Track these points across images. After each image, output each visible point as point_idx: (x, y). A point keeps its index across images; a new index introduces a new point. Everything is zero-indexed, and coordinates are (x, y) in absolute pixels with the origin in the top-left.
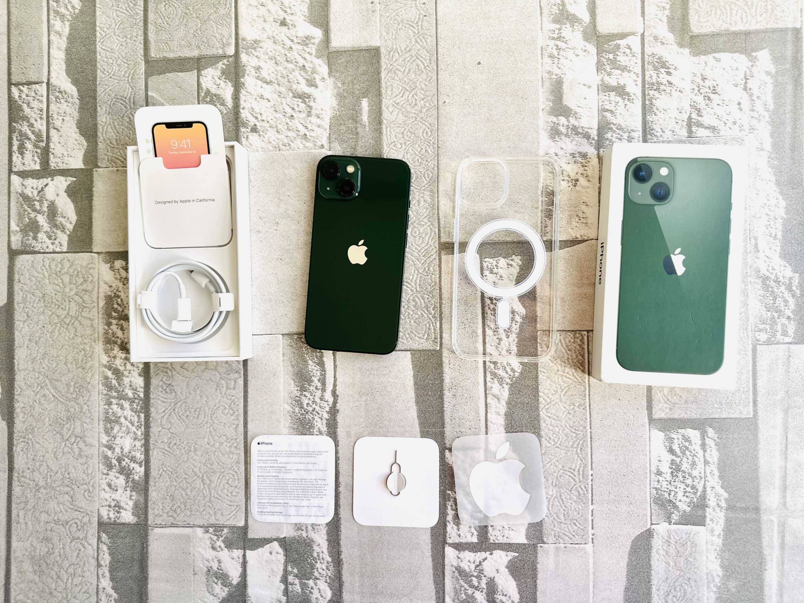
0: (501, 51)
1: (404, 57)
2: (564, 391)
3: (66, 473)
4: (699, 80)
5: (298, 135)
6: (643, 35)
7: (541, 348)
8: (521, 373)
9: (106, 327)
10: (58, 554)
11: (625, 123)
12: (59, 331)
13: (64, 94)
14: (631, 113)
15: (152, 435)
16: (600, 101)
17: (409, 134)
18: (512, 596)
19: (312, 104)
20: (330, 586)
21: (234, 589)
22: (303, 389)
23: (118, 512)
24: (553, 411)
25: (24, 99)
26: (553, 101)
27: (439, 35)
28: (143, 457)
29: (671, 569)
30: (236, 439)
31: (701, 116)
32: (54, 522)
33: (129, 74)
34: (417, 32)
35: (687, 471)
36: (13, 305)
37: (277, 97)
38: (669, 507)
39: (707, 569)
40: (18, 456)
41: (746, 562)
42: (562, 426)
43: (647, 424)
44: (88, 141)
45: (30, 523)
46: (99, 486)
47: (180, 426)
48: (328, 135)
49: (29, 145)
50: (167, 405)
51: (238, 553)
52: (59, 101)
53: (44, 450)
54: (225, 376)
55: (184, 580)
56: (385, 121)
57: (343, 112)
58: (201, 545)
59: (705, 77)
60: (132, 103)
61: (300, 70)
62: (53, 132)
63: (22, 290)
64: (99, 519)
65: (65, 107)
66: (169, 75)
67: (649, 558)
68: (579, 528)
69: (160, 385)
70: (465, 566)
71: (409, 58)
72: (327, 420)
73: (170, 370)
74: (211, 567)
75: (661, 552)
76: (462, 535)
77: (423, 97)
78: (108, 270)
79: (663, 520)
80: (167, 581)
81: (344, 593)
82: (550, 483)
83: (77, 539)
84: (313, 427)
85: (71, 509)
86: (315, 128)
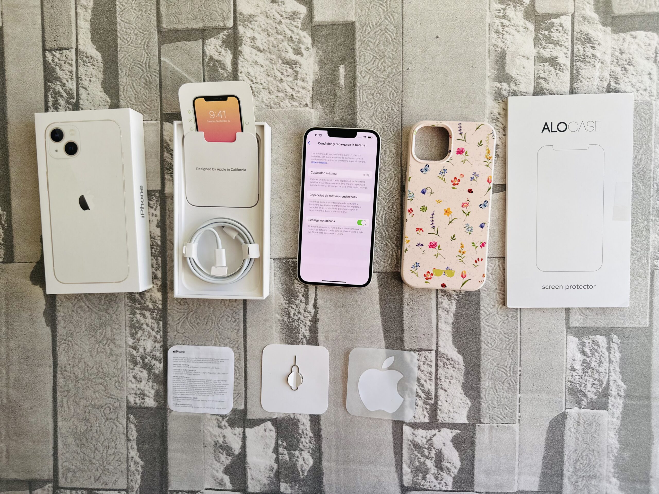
0: (455, 27)
1: (375, 31)
2: (500, 306)
3: (100, 368)
4: (617, 54)
5: (286, 96)
6: (573, 15)
10: (95, 431)
11: (557, 89)
13: (90, 59)
14: (560, 81)
15: (169, 338)
16: (536, 71)
17: (378, 95)
18: (455, 463)
19: (298, 69)
20: (312, 455)
21: (236, 458)
22: (290, 302)
23: (143, 399)
24: (491, 321)
25: (57, 62)
26: (497, 70)
27: (404, 13)
28: (162, 355)
29: (579, 443)
30: (237, 341)
31: (618, 84)
32: (91, 406)
33: (145, 43)
34: (386, 10)
35: (595, 368)
37: (269, 63)
38: (580, 396)
39: (608, 443)
40: (61, 354)
41: (638, 438)
42: (498, 333)
43: (565, 332)
44: (111, 98)
45: (72, 407)
46: (127, 378)
47: (192, 331)
48: (311, 95)
49: (62, 102)
50: (182, 314)
51: (239, 430)
52: (86, 65)
53: (82, 349)
55: (196, 451)
56: (358, 84)
57: (324, 77)
58: (209, 424)
59: (623, 51)
60: (147, 67)
61: (288, 40)
62: (82, 91)
64: (127, 404)
65: (92, 70)
66: (179, 43)
67: (563, 434)
68: (509, 411)
70: (418, 440)
71: (379, 32)
72: (310, 327)
74: (217, 441)
75: (573, 430)
76: (416, 416)
77: (390, 64)
79: (575, 406)
80: (183, 452)
81: (323, 461)
82: (487, 377)
83: (110, 419)
84: (298, 332)
85: (105, 396)
86: (300, 90)
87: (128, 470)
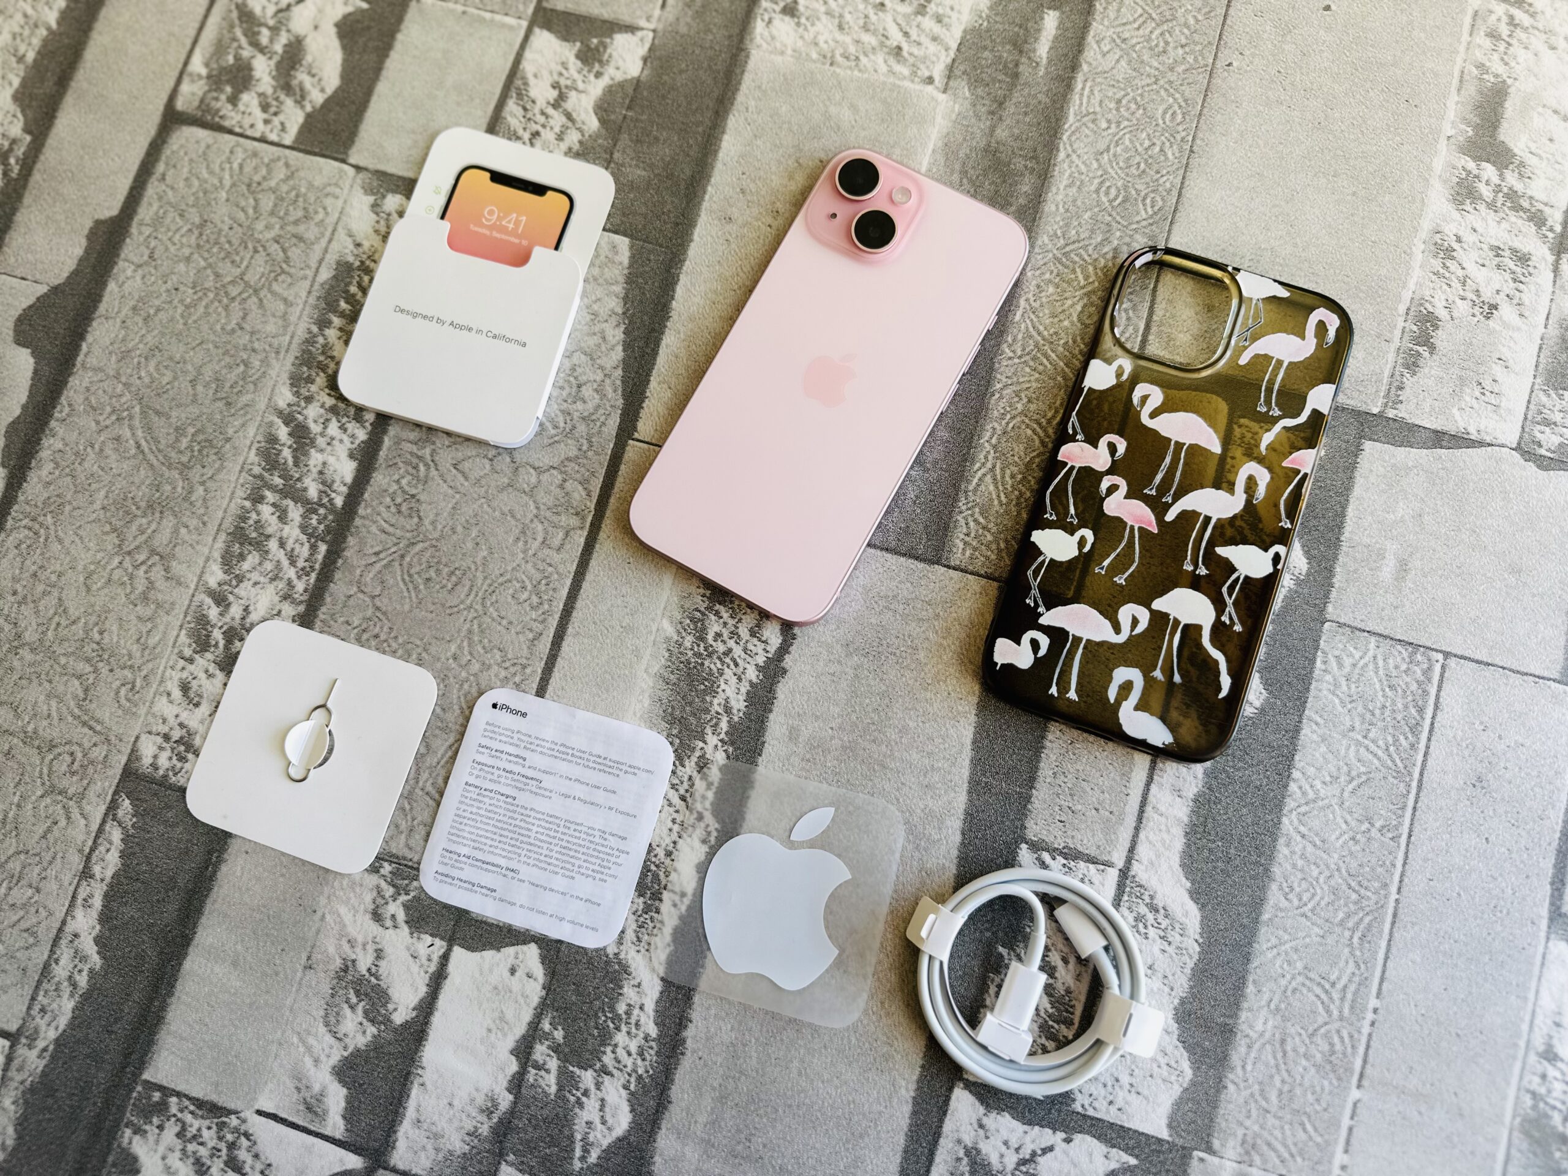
2: (1355, 783)
3: (96, 629)
7: (1325, 662)
8: (1262, 711)
9: (315, 329)
12: (206, 307)
15: (328, 600)
17: (1133, 106)
20: (634, 1100)
21: (390, 1036)
23: (182, 759)
24: (1316, 824)
26: (1476, 127)
30: (524, 667)
32: (22, 735)
36: (129, 225)
42: (1328, 867)
43: (1544, 924)
46: (162, 682)
47: (404, 598)
48: (949, 60)
50: (391, 541)
51: (430, 947)
53: (68, 559)
54: (548, 514)
55: (277, 974)
56: (1085, 67)
57: (1000, 27)
58: (349, 899)
63: (160, 198)
64: (129, 760)
68: (1311, 1138)
69: (391, 491)
70: (991, 1151)
72: (752, 685)
73: (426, 465)
74: (354, 961)
77: (1184, 41)
78: (366, 209)
80: (235, 964)
81: (663, 1131)
82: (1263, 1003)
83: (60, 793)
84: (713, 691)
85: (75, 717)
86: (924, 40)
87: (46, 971)
